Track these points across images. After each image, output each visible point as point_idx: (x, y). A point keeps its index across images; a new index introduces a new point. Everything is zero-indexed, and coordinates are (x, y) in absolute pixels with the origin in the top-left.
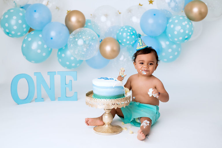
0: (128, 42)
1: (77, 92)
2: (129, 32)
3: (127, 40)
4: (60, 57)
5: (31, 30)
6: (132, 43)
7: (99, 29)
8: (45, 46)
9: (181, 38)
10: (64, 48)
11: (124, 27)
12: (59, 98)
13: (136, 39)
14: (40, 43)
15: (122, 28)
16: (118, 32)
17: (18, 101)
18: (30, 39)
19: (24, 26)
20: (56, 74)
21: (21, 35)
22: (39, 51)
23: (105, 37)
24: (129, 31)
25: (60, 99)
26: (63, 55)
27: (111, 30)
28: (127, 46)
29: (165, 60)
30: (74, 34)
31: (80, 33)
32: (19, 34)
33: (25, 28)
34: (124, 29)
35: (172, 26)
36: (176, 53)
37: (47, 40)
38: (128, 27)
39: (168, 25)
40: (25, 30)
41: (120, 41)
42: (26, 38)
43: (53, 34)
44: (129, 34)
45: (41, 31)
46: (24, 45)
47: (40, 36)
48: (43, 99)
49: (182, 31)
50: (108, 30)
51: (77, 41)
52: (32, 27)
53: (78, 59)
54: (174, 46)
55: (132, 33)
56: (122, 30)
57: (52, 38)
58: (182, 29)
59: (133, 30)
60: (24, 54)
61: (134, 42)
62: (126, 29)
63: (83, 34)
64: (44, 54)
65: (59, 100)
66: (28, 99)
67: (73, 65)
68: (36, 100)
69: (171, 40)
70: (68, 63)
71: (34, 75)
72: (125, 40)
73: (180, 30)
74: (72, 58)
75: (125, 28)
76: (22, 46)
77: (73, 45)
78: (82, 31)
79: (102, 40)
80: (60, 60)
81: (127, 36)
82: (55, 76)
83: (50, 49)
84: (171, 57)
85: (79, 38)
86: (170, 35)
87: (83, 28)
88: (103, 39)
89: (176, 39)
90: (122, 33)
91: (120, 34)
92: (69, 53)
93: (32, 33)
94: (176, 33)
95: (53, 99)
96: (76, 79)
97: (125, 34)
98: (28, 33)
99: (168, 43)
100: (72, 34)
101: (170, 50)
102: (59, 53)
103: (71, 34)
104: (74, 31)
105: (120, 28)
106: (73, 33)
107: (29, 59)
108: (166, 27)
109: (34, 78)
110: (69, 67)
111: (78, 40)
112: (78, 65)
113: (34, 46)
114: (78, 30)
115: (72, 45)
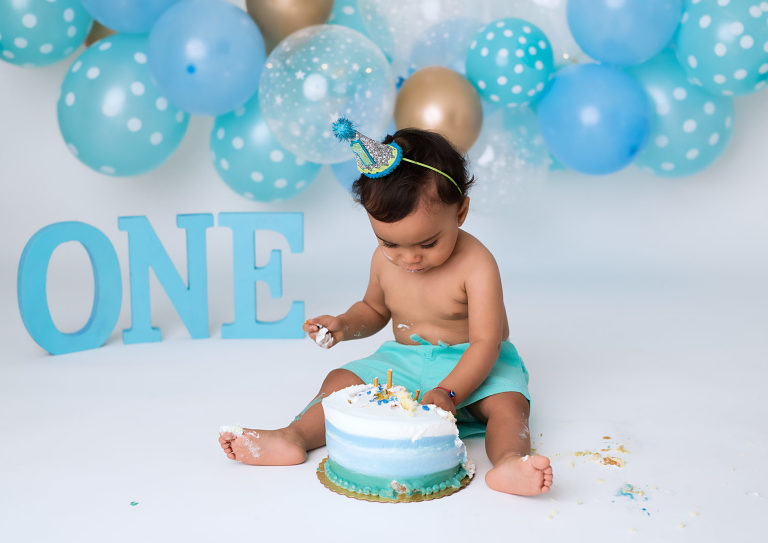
0: (517, 89)
1: (302, 302)
2: (520, 46)
3: (514, 80)
4: (222, 149)
5: (96, 33)
6: (531, 93)
7: (392, 30)
8: (162, 104)
9: (741, 74)
10: (240, 112)
11: (500, 25)
12: (225, 325)
13: (550, 78)
14: (138, 89)
15: (492, 27)
16: (473, 45)
17: (50, 340)
18: (93, 73)
19: (69, 15)
20: (211, 224)
21: (56, 55)
22: (135, 125)
23: (413, 66)
24: (523, 40)
25: (230, 331)
26: (238, 143)
27: (446, 36)
28: (512, 105)
29: (668, 166)
30: (288, 49)
31: (313, 48)
32: (46, 49)
33: (74, 23)
34: (499, 32)
35: (705, 22)
36: (714, 139)
37: (169, 75)
38: (516, 25)
39: (686, 17)
40: (72, 32)
41: (482, 85)
42: (77, 67)
43: (195, 50)
44: (520, 53)
45: (141, 36)
46: (70, 99)
47: (140, 58)
48: (156, 332)
49: (747, 42)
50: (433, 35)
51: (300, 82)
52: (101, 21)
53: (300, 161)
54: (709, 108)
55: (533, 51)
56: (490, 36)
57: (191, 69)
58: (745, 32)
59: (537, 36)
60: (68, 137)
61: (540, 87)
62: (508, 33)
63: (328, 49)
64: (156, 138)
65: (225, 336)
66: (94, 333)
67: (281, 183)
68: (127, 335)
69: (696, 81)
70: (257, 177)
71: (120, 227)
72: (502, 81)
73: (739, 38)
74: (277, 156)
75: (506, 27)
76: (61, 104)
77: (282, 96)
78: (323, 37)
79: (401, 80)
80: (225, 164)
81: (513, 60)
82: (209, 232)
83: (179, 117)
84: (693, 154)
85: (311, 69)
86: (693, 62)
87: (325, 26)
88: (405, 75)
89: (719, 79)
90: (494, 47)
91: (485, 52)
92: (261, 132)
93: (104, 46)
94: (720, 50)
95: (201, 330)
96: (298, 246)
97: (503, 53)
98: (83, 48)
99: (680, 94)
100: (276, 51)
101: (690, 126)
102: (221, 134)
103: (273, 53)
104: (290, 38)
105: (482, 30)
106: (285, 45)
107: (89, 156)
108: (679, 26)
109: (120, 242)
110: (263, 193)
111: (305, 77)
112: (300, 185)
113: (113, 102)
114: (303, 34)
115: (279, 100)
